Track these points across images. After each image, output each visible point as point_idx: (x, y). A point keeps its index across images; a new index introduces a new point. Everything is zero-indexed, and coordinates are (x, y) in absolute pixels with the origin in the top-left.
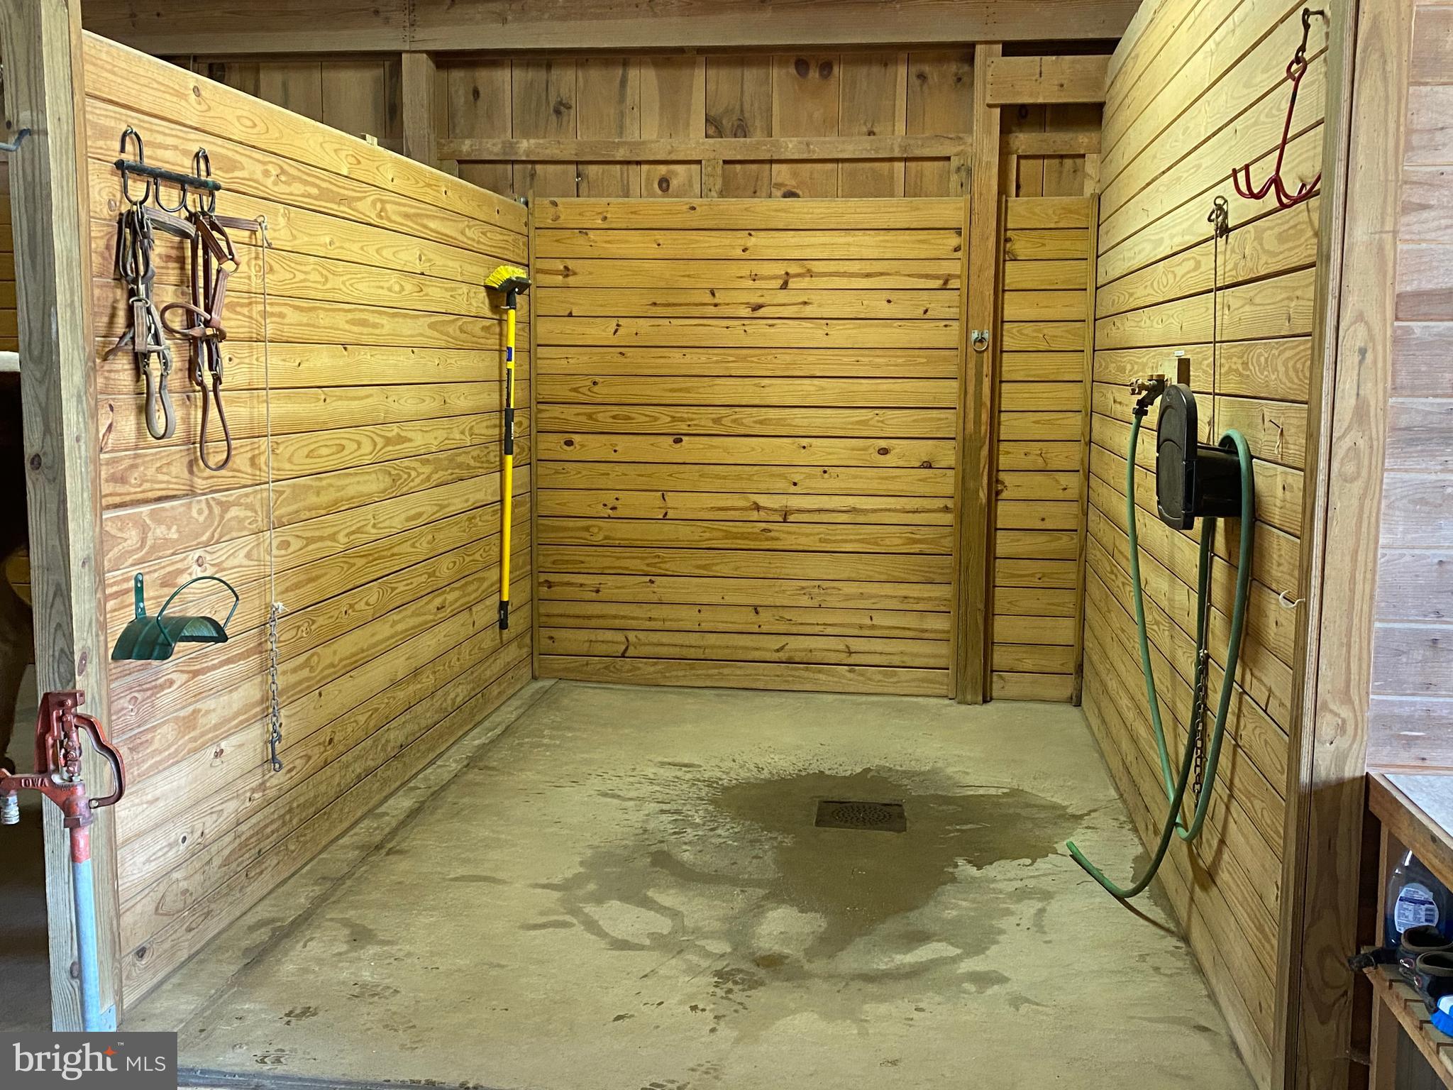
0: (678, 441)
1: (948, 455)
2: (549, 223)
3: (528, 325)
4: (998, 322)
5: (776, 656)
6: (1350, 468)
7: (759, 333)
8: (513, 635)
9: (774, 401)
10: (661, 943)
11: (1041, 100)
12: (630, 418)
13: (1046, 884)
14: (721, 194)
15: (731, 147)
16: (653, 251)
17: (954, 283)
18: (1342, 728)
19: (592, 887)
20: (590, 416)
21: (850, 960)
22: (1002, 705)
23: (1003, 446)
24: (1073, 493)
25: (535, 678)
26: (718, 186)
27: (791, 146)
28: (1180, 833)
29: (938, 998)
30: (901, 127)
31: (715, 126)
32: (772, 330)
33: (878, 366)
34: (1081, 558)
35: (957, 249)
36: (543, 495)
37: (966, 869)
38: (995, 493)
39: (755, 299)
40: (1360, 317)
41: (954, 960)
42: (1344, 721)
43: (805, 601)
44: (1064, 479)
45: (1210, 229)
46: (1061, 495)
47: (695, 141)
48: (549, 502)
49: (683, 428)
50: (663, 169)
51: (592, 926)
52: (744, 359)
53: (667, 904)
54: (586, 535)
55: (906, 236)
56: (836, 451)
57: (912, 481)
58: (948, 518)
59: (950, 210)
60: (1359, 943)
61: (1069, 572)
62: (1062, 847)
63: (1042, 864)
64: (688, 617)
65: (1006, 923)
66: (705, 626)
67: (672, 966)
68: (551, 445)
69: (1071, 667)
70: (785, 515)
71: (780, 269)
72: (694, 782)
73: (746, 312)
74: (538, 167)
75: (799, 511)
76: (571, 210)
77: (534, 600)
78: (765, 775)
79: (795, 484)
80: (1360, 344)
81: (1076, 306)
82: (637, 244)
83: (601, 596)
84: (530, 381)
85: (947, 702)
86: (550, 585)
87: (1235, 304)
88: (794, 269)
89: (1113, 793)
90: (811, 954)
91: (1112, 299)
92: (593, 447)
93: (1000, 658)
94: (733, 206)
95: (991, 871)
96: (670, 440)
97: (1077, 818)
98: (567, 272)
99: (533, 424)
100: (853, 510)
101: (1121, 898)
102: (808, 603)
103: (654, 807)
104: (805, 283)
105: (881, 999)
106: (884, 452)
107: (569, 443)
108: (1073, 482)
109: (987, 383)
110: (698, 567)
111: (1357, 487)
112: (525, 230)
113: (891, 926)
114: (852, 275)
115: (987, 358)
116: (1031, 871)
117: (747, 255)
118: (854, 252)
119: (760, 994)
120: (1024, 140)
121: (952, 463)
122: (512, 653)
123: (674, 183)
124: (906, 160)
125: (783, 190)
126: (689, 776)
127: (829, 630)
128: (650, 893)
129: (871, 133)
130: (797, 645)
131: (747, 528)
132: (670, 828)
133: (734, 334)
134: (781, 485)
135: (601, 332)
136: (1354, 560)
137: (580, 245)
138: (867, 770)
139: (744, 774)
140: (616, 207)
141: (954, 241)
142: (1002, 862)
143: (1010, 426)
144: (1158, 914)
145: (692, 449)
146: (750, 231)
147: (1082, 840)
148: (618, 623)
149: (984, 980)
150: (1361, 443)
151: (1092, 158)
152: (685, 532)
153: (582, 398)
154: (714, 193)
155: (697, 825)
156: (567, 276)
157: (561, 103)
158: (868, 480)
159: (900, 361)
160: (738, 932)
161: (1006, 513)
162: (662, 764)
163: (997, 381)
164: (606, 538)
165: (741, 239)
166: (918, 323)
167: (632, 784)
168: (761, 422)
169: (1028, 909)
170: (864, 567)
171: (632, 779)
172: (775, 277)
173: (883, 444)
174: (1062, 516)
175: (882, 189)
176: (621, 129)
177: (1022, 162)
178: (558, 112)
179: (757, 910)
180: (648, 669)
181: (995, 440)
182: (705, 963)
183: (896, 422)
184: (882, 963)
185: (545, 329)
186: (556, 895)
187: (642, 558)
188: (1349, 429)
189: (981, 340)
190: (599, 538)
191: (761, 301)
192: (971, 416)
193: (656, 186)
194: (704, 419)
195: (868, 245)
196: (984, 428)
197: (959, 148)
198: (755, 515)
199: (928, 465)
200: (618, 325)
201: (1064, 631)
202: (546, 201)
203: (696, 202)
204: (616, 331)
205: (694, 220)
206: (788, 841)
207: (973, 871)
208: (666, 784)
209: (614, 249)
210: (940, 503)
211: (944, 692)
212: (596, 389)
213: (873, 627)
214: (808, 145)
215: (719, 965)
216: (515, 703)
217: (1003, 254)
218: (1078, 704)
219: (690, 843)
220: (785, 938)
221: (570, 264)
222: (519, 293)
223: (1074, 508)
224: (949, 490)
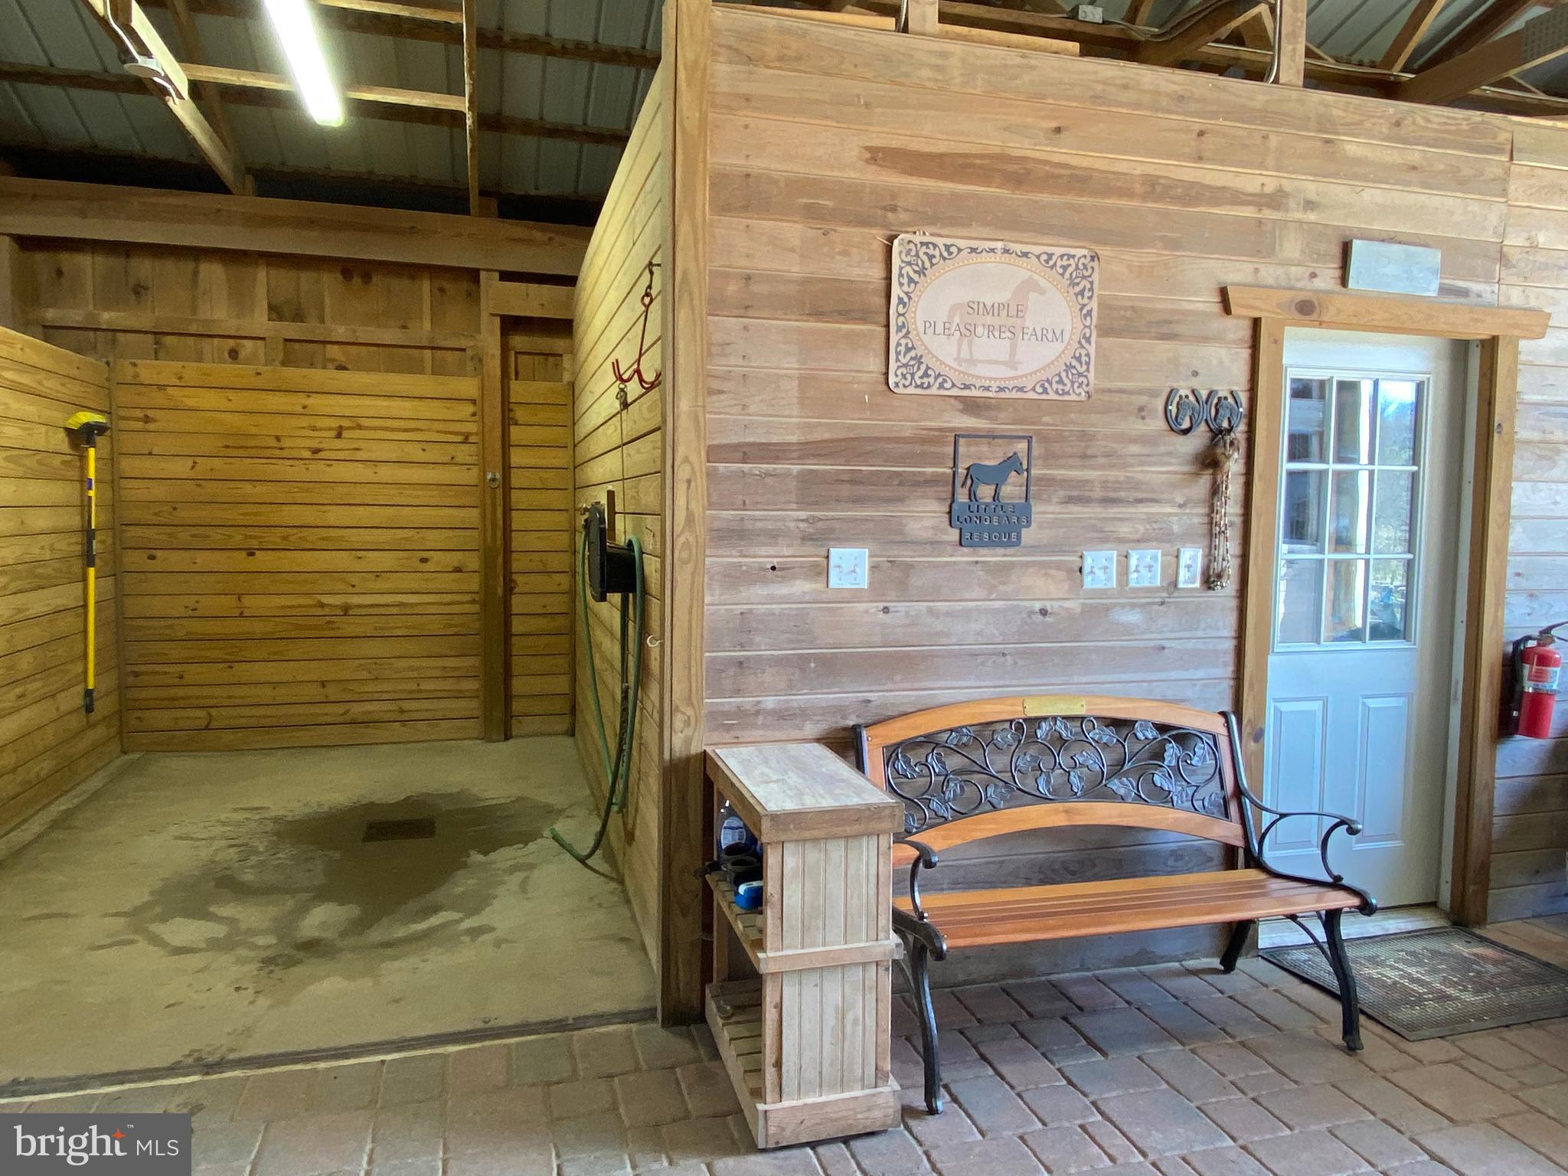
0: (251, 554)
1: (473, 561)
2: (129, 379)
3: (110, 462)
4: (507, 468)
5: (341, 719)
6: (685, 555)
7: (319, 471)
8: (100, 718)
9: (332, 523)
10: (214, 945)
11: (528, 314)
12: (208, 537)
13: (531, 860)
14: (284, 364)
15: (291, 329)
16: (224, 404)
17: (472, 439)
18: (687, 723)
19: (158, 910)
20: (170, 535)
21: (375, 935)
22: (519, 741)
23: (514, 555)
24: (565, 587)
25: (125, 753)
26: (280, 359)
27: (340, 332)
28: (615, 808)
29: (439, 950)
30: (427, 325)
31: (276, 312)
32: (328, 469)
33: (418, 497)
34: (571, 632)
35: (474, 414)
36: (127, 601)
37: (477, 857)
38: (509, 588)
39: (315, 444)
40: (686, 460)
41: (458, 922)
42: (689, 718)
43: (364, 675)
44: (557, 578)
45: (617, 405)
46: (557, 589)
47: (259, 321)
48: (133, 607)
49: (254, 544)
50: (231, 343)
51: (155, 940)
52: (308, 490)
53: (225, 915)
54: (169, 632)
55: (437, 403)
56: (385, 561)
57: (448, 581)
58: (476, 608)
59: (468, 386)
60: (704, 860)
61: (563, 642)
62: (547, 833)
63: (532, 846)
64: (265, 693)
65: (500, 890)
66: (279, 700)
67: (226, 959)
68: (135, 559)
69: (567, 709)
70: (346, 610)
71: (335, 423)
72: (261, 821)
73: (307, 454)
74: (120, 335)
75: (359, 606)
76: (149, 370)
77: (122, 688)
78: (326, 808)
79: (353, 586)
80: (687, 477)
81: (559, 458)
82: (211, 400)
83: (184, 682)
84: (114, 505)
85: (478, 742)
86: (136, 674)
87: (632, 452)
88: (346, 423)
89: (588, 792)
90: (343, 934)
91: (583, 452)
92: (175, 560)
93: (517, 706)
94: (294, 375)
95: (493, 856)
96: (244, 553)
97: (560, 812)
98: (147, 419)
99: (118, 542)
100: (401, 605)
101: (583, 861)
102: (369, 676)
103: (224, 843)
104: (357, 434)
105: (396, 958)
106: (424, 560)
107: (152, 557)
108: (564, 580)
109: (500, 511)
110: (275, 653)
111: (689, 567)
112: (106, 384)
113: (413, 905)
114: (393, 430)
115: (499, 492)
116: (525, 851)
117: (305, 412)
118: (394, 413)
119: (297, 970)
120: (519, 341)
121: (476, 568)
122: (100, 733)
123: (243, 354)
124: (433, 348)
125: (337, 364)
126: (257, 817)
127: (385, 696)
128: (211, 909)
129: (404, 327)
130: (356, 709)
131: (316, 621)
132: (236, 857)
133: (297, 471)
134: (341, 587)
135: (181, 468)
136: (690, 613)
137: (159, 399)
138: (408, 798)
139: (307, 810)
140: (192, 370)
141: (471, 408)
142: (502, 850)
143: (518, 541)
144: (605, 868)
145: (264, 560)
146: (309, 393)
147: (561, 827)
148: (202, 702)
149: (475, 933)
150: (691, 539)
151: (566, 358)
152: (259, 627)
153: (163, 520)
154: (277, 363)
155: (261, 853)
156: (146, 422)
157: (139, 285)
158: (412, 582)
159: (434, 493)
160: (284, 928)
161: (518, 603)
162: (236, 810)
163: (507, 510)
164: (188, 633)
165: (303, 399)
166: (447, 467)
167: (205, 827)
168: (323, 539)
169: (518, 877)
170: (410, 647)
171: (207, 824)
172: (330, 429)
173: (425, 555)
174: (558, 604)
175: (416, 368)
176: (194, 309)
177: (519, 356)
178: (137, 293)
179: (303, 909)
180: (228, 737)
181: (507, 551)
182: (252, 954)
183: (434, 538)
184: (401, 932)
185: (127, 465)
186: (122, 920)
187: (221, 649)
188: (682, 532)
189: (493, 480)
190: (180, 634)
191: (320, 446)
192: (489, 534)
193: (226, 354)
194: (274, 537)
195: (406, 408)
196: (499, 542)
197: (472, 344)
198: (320, 612)
199: (458, 570)
200: (195, 463)
201: (562, 684)
202: (127, 363)
203: (262, 369)
204: (193, 467)
205: (259, 382)
206: (337, 855)
207: (480, 858)
208: (239, 824)
209: (191, 402)
210: (468, 598)
211: (475, 736)
212: (174, 513)
213: (420, 691)
214: (355, 332)
215: (265, 954)
216: (101, 774)
217: (507, 420)
218: (573, 735)
219: (252, 867)
220: (324, 925)
221: (150, 413)
222: (98, 435)
223: (566, 598)
224: (475, 587)
